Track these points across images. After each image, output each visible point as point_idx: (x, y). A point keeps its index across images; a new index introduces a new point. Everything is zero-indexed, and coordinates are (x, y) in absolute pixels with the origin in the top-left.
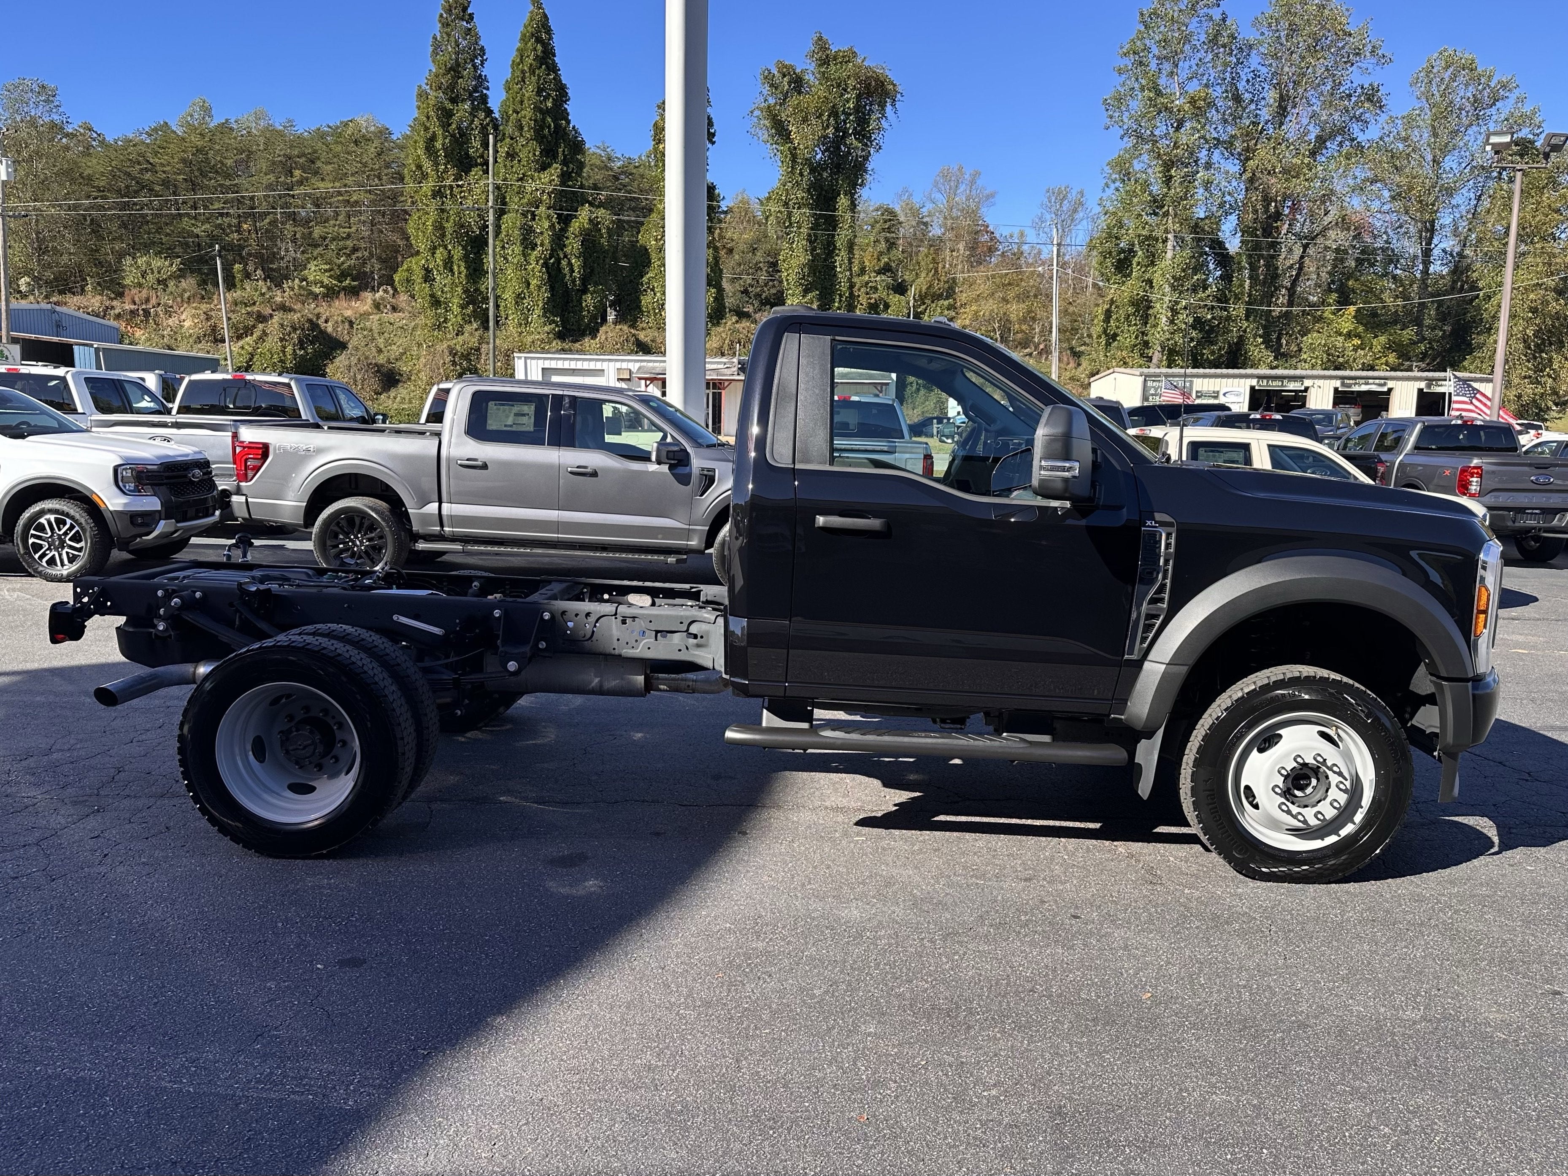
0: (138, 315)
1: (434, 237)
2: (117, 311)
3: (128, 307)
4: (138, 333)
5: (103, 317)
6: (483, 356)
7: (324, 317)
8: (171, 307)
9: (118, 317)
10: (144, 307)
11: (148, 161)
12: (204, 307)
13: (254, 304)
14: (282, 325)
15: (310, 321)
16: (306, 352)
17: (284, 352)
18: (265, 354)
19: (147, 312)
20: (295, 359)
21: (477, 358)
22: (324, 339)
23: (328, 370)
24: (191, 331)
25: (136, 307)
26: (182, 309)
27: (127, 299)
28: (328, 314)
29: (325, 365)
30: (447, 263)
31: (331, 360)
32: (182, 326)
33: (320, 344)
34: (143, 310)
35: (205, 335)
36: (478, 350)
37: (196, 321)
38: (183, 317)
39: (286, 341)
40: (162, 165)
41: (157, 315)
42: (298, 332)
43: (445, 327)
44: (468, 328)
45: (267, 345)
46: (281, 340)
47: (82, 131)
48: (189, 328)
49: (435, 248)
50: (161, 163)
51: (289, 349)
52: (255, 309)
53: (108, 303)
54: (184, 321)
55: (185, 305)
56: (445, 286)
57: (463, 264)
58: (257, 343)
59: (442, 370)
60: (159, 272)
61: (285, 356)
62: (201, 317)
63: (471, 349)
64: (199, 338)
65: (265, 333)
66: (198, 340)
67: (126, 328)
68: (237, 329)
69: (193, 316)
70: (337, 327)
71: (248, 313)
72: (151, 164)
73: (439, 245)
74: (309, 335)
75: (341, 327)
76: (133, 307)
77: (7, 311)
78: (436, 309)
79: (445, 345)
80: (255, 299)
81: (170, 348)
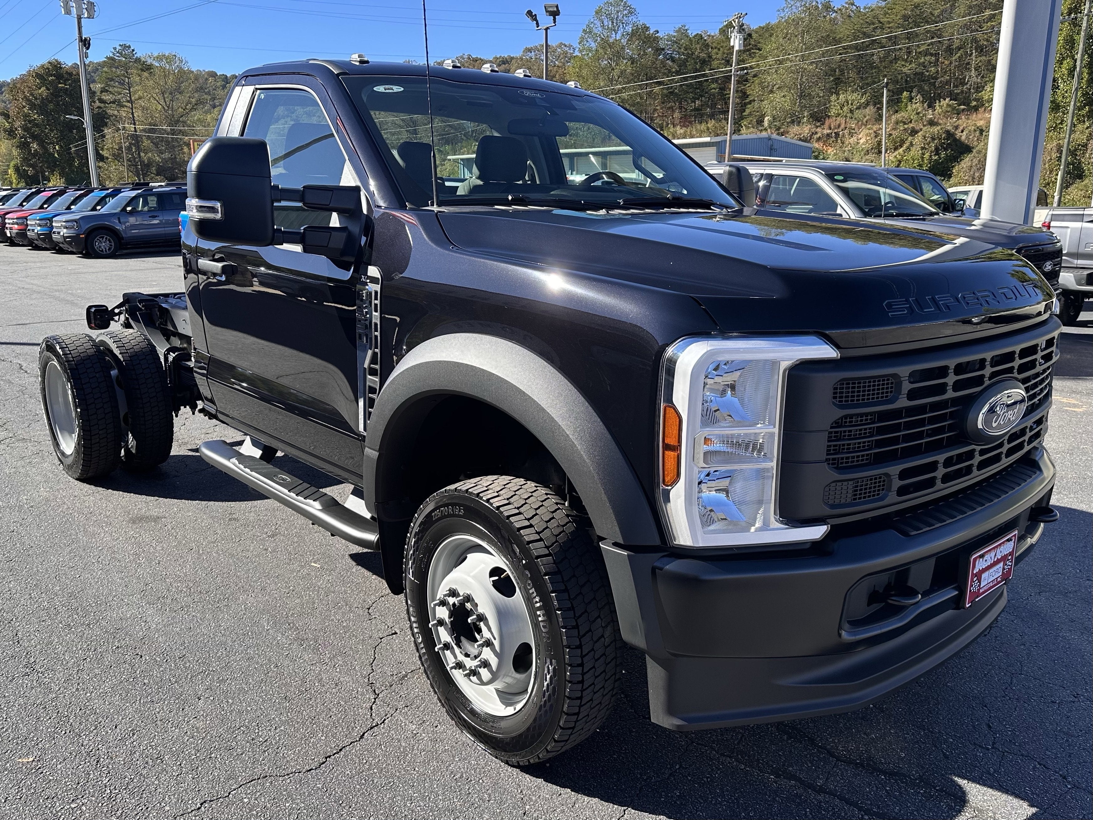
0: (832, 137)
1: (1063, 50)
2: (818, 136)
3: (826, 131)
4: (830, 151)
5: (809, 142)
6: (1089, 152)
7: (961, 128)
8: (854, 129)
9: (819, 139)
10: (836, 131)
11: (879, 21)
12: (875, 127)
13: (911, 122)
14: (925, 137)
15: (948, 132)
16: (939, 157)
17: (923, 158)
18: (908, 160)
19: (837, 134)
20: (930, 163)
21: (1083, 153)
22: (956, 145)
23: (954, 171)
24: (864, 146)
25: (831, 131)
26: (861, 130)
27: (826, 126)
28: (965, 125)
29: (953, 167)
30: (1071, 72)
31: (958, 162)
32: (858, 143)
33: (952, 150)
34: (835, 133)
35: (872, 149)
36: (1085, 146)
37: (868, 138)
38: (860, 136)
39: (926, 149)
40: (889, 23)
41: (843, 136)
42: (936, 142)
43: (1060, 128)
44: (1080, 127)
45: (912, 153)
46: (923, 148)
47: (847, 6)
48: (863, 144)
49: (1064, 59)
50: (888, 22)
51: (927, 156)
52: (911, 125)
53: (813, 130)
54: (861, 139)
55: (863, 127)
56: (1066, 92)
57: (1086, 70)
58: (905, 153)
59: (1047, 166)
60: (852, 104)
61: (923, 161)
62: (872, 135)
63: (1079, 145)
64: (868, 151)
65: (911, 144)
66: (867, 152)
67: (823, 147)
68: (895, 143)
69: (867, 135)
70: (970, 135)
71: (905, 129)
72: (881, 23)
73: (1067, 56)
74: (944, 143)
75: (973, 135)
76: (829, 131)
77: (730, 140)
78: (1056, 113)
79: (1055, 144)
80: (912, 117)
81: (847, 160)
